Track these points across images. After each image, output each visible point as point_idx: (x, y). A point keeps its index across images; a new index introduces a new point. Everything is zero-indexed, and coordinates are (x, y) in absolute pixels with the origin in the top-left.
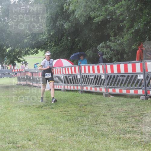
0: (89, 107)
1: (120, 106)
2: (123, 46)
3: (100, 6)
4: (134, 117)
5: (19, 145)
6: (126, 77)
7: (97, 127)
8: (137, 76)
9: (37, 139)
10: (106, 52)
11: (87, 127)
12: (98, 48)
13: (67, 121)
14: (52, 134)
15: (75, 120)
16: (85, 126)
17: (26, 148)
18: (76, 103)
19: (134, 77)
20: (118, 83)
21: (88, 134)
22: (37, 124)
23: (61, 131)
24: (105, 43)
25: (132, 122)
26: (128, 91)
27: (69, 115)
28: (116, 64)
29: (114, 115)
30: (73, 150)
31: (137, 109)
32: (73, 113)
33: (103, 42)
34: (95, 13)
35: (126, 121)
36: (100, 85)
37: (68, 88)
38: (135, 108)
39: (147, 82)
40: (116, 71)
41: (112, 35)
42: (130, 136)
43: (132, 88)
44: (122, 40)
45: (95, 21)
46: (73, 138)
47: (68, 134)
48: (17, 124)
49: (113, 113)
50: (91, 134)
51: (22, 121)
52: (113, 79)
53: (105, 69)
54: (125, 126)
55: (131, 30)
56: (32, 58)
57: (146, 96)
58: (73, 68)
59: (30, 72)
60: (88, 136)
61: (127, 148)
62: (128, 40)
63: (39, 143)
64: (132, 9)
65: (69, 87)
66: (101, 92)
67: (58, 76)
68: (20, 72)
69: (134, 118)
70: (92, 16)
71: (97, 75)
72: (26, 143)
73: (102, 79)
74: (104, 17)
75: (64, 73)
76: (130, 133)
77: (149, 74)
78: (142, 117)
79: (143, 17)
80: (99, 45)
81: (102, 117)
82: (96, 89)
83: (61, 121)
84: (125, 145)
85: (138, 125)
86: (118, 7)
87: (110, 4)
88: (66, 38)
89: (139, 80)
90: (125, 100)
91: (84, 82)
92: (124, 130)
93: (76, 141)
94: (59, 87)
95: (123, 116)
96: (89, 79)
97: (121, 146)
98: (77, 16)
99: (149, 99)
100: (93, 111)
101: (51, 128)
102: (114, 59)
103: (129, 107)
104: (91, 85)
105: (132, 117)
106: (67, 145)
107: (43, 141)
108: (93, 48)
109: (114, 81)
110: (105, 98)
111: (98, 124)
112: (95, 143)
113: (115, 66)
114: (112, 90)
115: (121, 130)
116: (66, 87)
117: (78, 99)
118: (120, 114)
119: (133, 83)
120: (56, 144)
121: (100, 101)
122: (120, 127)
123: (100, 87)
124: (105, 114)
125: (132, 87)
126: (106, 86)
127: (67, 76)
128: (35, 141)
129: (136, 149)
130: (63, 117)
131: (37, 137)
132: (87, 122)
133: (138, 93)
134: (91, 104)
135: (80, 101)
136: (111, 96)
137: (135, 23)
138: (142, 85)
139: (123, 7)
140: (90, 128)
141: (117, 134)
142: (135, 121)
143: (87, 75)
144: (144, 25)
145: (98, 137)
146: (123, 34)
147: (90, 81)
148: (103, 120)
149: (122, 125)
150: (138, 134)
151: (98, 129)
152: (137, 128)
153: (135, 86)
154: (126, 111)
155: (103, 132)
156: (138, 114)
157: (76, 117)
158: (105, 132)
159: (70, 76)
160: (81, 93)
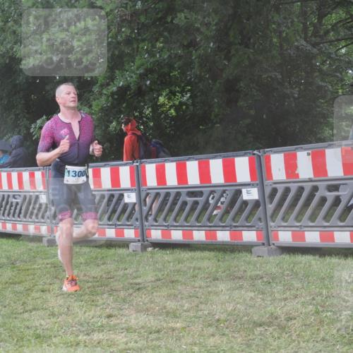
0: (9, 271)
1: (82, 267)
6: (98, 197)
7: (24, 320)
8: (122, 195)
12: (32, 130)
19: (115, 200)
25: (109, 304)
26: (101, 232)
31: (121, 273)
33: (44, 117)
35: (94, 303)
36: (37, 217)
38: (116, 271)
39: (145, 209)
42: (101, 337)
43: (111, 225)
50: (9, 336)
53: (48, 181)
54: (92, 313)
55: (109, 87)
62: (102, 109)
66: (37, 233)
69: (114, 296)
71: (28, 194)
73: (41, 205)
76: (103, 331)
77: (149, 191)
78: (131, 291)
79: (137, 58)
80: (35, 122)
81: (38, 295)
82: (25, 228)
85: (122, 310)
89: (126, 205)
90: (96, 252)
92: (88, 323)
96: (10, 203)
99: (150, 249)
100: (16, 280)
103: (102, 270)
104: (13, 219)
105: (108, 291)
108: (20, 130)
110: (50, 248)
111: (27, 312)
115: (81, 325)
119: (114, 211)
121: (34, 257)
122: (80, 316)
123: (35, 222)
124: (46, 287)
125: (111, 223)
126: (51, 221)
133: (123, 236)
134: (13, 264)
137: (117, 72)
138: (134, 217)
140: (7, 321)
141: (72, 333)
142: (116, 301)
143: (4, 196)
144: (138, 76)
145: (24, 342)
146: (92, 97)
147: (13, 208)
148: (39, 302)
149: (85, 313)
150: (122, 331)
151: (27, 323)
152: (118, 319)
153: (118, 219)
154: (96, 278)
155: (38, 331)
156: (122, 285)
158: (43, 329)
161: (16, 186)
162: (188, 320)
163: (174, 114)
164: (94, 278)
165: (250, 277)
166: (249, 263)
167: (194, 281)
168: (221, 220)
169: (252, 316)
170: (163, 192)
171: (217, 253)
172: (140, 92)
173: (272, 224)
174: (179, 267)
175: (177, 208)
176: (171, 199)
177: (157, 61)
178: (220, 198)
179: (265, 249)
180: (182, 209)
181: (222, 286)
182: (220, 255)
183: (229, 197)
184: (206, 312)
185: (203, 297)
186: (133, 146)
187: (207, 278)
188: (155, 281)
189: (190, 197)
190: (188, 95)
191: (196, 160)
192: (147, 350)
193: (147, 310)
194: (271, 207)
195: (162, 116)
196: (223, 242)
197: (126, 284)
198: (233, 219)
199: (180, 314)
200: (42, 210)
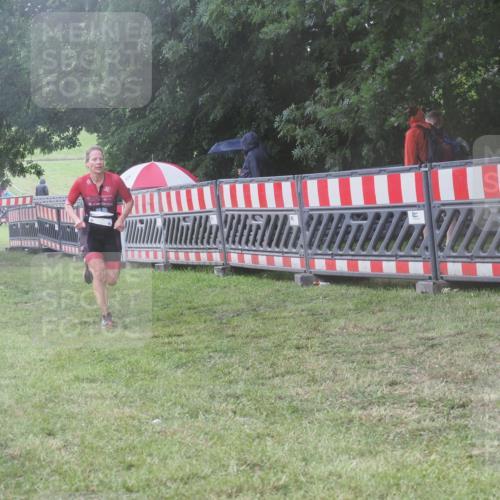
0: (250, 320)
1: (352, 315)
2: (360, 117)
4: (395, 349)
5: (14, 450)
6: (370, 218)
7: (274, 387)
8: (404, 215)
9: (74, 430)
10: (301, 139)
11: (241, 385)
12: (276, 125)
13: (177, 367)
14: (127, 411)
15: (204, 365)
16: (237, 383)
17: (39, 460)
18: (203, 306)
19: (394, 220)
20: (343, 241)
21: (247, 408)
22: (77, 378)
23: (155, 402)
24: (298, 109)
25: (391, 367)
26: (377, 266)
27: (182, 346)
28: (335, 177)
29: (332, 343)
30: (194, 462)
31: (407, 323)
32: (197, 341)
33: (293, 106)
34: (263, 7)
35: (369, 365)
36: (286, 245)
37: (177, 257)
38: (398, 320)
39: (438, 233)
40: (335, 200)
41: (322, 82)
42: (383, 412)
43: (389, 256)
44: (354, 99)
45: (266, 33)
46: (197, 424)
47: (178, 409)
48: (7, 382)
49: (328, 339)
50: (256, 409)
51: (25, 369)
52: (327, 227)
53: (300, 194)
54: (368, 379)
55: (386, 64)
56: (57, 160)
57: (436, 279)
58: (194, 192)
59: (52, 208)
60: (245, 416)
61: (373, 454)
62: (375, 96)
63: (83, 443)
65: (182, 255)
66: (286, 269)
67: (144, 218)
68: (17, 207)
69: (398, 355)
70: (256, 19)
71: (273, 214)
72: (38, 442)
73: (291, 228)
74: (294, 23)
75: (166, 210)
76: (384, 404)
77: (443, 208)
78: (421, 349)
79: (424, 20)
80: (281, 114)
81: (291, 353)
82: (270, 261)
83: (158, 367)
84: (367, 443)
85: (409, 375)
88: (167, 92)
89: (411, 228)
90: (369, 294)
91: (230, 239)
92: (363, 393)
93: (206, 434)
94: (147, 255)
95: (360, 348)
96: (248, 227)
97: (355, 446)
98: (205, 20)
99: (446, 290)
100: (261, 332)
101: (121, 393)
102: (329, 162)
103: (378, 320)
104: (254, 248)
105: (389, 349)
106: (175, 449)
107: (95, 437)
108: (259, 125)
109: (331, 232)
110: (305, 288)
111: (277, 376)
112: (269, 439)
113: (333, 184)
114: (324, 261)
115: (353, 394)
116: (172, 255)
117: (213, 294)
119: (394, 237)
120: (139, 446)
121: (284, 302)
122: (352, 382)
123: (283, 252)
124: (303, 342)
125: (389, 253)
126: (305, 251)
127: (174, 219)
128: (70, 438)
129: (402, 455)
130: (163, 354)
131: (75, 423)
132: (240, 369)
133: (408, 272)
134: (255, 310)
135: (219, 301)
136: (321, 283)
137: (396, 41)
138: (422, 245)
141: (342, 407)
142: (400, 362)
143: (239, 216)
144: (425, 46)
145: (277, 418)
146: (359, 76)
147: (252, 233)
148: (294, 363)
149: (357, 379)
150: (410, 404)
151: (279, 392)
152: (405, 387)
153: (400, 248)
154: (372, 330)
155: (294, 403)
156: (408, 341)
157: (206, 352)
158: (301, 401)
159: (184, 219)
160: (221, 274)
161: (256, 203)
163: (475, 97)
164: (368, 330)
170: (463, 209)
172: (430, 69)
174: (488, 315)
177: (453, 23)
186: (417, 144)
188: (455, 335)
190: (496, 69)
192: (448, 431)
193: (446, 375)
195: (459, 100)
197: (414, 339)
199: (493, 382)
200: (293, 236)
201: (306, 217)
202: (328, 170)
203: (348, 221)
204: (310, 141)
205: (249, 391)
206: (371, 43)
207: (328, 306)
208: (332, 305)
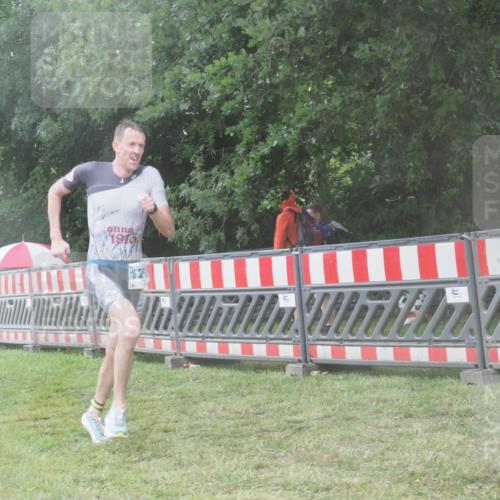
1: (221, 398)
2: (233, 201)
3: (157, 66)
4: (263, 432)
6: (242, 300)
8: (275, 297)
13: (42, 451)
15: (69, 449)
16: (103, 466)
18: (72, 389)
19: (265, 303)
20: (215, 323)
21: (111, 492)
23: (18, 487)
24: (172, 191)
25: (257, 450)
26: (247, 349)
27: (48, 430)
28: (207, 259)
29: (201, 427)
31: (275, 406)
32: (64, 425)
35: (236, 449)
36: (157, 328)
37: (47, 339)
38: (267, 403)
39: (309, 316)
40: (207, 282)
41: (197, 165)
43: (259, 339)
44: (228, 182)
45: (141, 116)
47: (41, 494)
49: (196, 422)
52: (198, 310)
53: (171, 276)
54: (234, 462)
55: (260, 148)
57: (306, 362)
58: (65, 273)
62: (249, 179)
64: (260, 82)
66: (158, 351)
67: (14, 299)
69: (265, 438)
73: (162, 310)
74: (169, 106)
75: (36, 291)
76: (250, 487)
77: (313, 291)
78: (288, 432)
79: (298, 105)
81: (159, 436)
82: (141, 343)
83: (22, 451)
85: (276, 458)
86: (215, 75)
87: (191, 64)
88: (42, 172)
89: (281, 312)
90: (239, 376)
91: (101, 321)
92: (229, 477)
94: (16, 338)
95: (228, 431)
99: (315, 373)
102: (203, 244)
103: (248, 403)
105: (257, 432)
109: (202, 314)
110: (174, 371)
111: (144, 460)
113: (205, 267)
114: (194, 344)
115: (220, 478)
116: (42, 336)
117: (81, 376)
118: (219, 423)
119: (265, 319)
121: (154, 384)
122: (218, 466)
123: (154, 335)
124: (170, 425)
125: (259, 336)
126: (177, 334)
127: (44, 300)
130: (27, 438)
132: (107, 453)
133: (278, 354)
135: (87, 383)
136: (191, 366)
137: (270, 125)
138: (292, 328)
139: (230, 73)
140: (116, 472)
141: (206, 490)
142: (267, 445)
144: (299, 131)
146: (234, 159)
148: (161, 447)
149: (224, 462)
150: (276, 488)
151: (144, 476)
152: (271, 471)
153: (270, 330)
154: (240, 413)
155: (160, 487)
156: (275, 425)
157: (72, 435)
158: (166, 485)
159: (55, 299)
160: (91, 357)
162: (371, 473)
163: (350, 183)
164: (236, 413)
165: (458, 413)
166: (456, 393)
167: (378, 418)
168: (416, 331)
169: (460, 469)
170: (333, 292)
171: (411, 379)
172: (302, 154)
173: (488, 338)
174: (356, 397)
175: (354, 314)
176: (345, 302)
177: (325, 110)
178: (414, 301)
179: (479, 372)
180: (361, 316)
181: (417, 426)
182: (415, 381)
183: (427, 300)
184: (395, 463)
185: (390, 440)
187: (396, 414)
188: (322, 418)
189: (372, 299)
190: (369, 155)
191: (381, 246)
193: (312, 458)
194: (486, 314)
196: (419, 363)
197: (281, 421)
198: (434, 331)
199: (358, 465)
200: (164, 318)
201: (177, 299)
202: (203, 253)
203: (219, 303)
204: (185, 223)
205: (114, 475)
206: (245, 127)
207: (198, 388)
208: (201, 387)
